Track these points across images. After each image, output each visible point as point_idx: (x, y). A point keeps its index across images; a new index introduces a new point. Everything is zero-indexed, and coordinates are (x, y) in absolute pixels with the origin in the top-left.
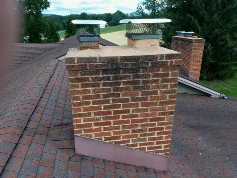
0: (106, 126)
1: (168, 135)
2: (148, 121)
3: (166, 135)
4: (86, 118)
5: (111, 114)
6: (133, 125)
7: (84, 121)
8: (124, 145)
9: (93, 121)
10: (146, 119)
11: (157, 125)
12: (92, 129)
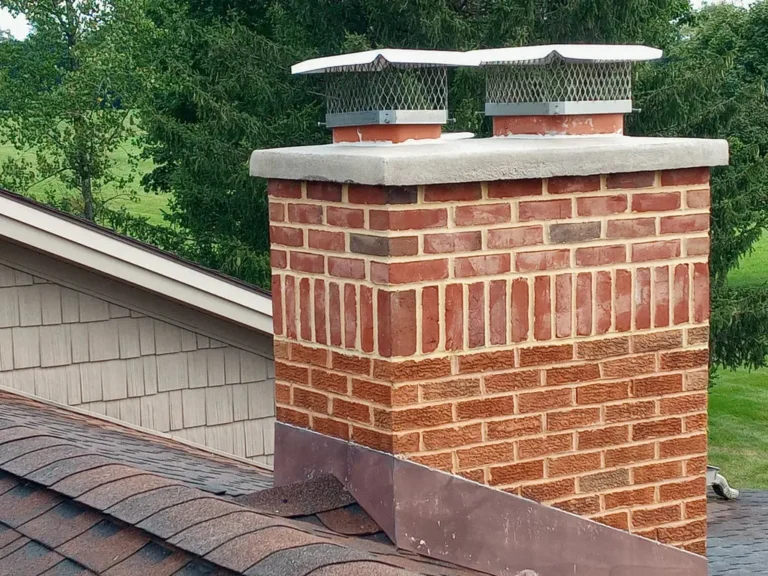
0: (496, 419)
1: (696, 455)
2: (630, 395)
3: (689, 457)
4: (434, 381)
5: (512, 366)
6: (582, 411)
7: (427, 397)
8: (555, 505)
9: (456, 394)
10: (623, 382)
11: (657, 410)
12: (452, 430)
